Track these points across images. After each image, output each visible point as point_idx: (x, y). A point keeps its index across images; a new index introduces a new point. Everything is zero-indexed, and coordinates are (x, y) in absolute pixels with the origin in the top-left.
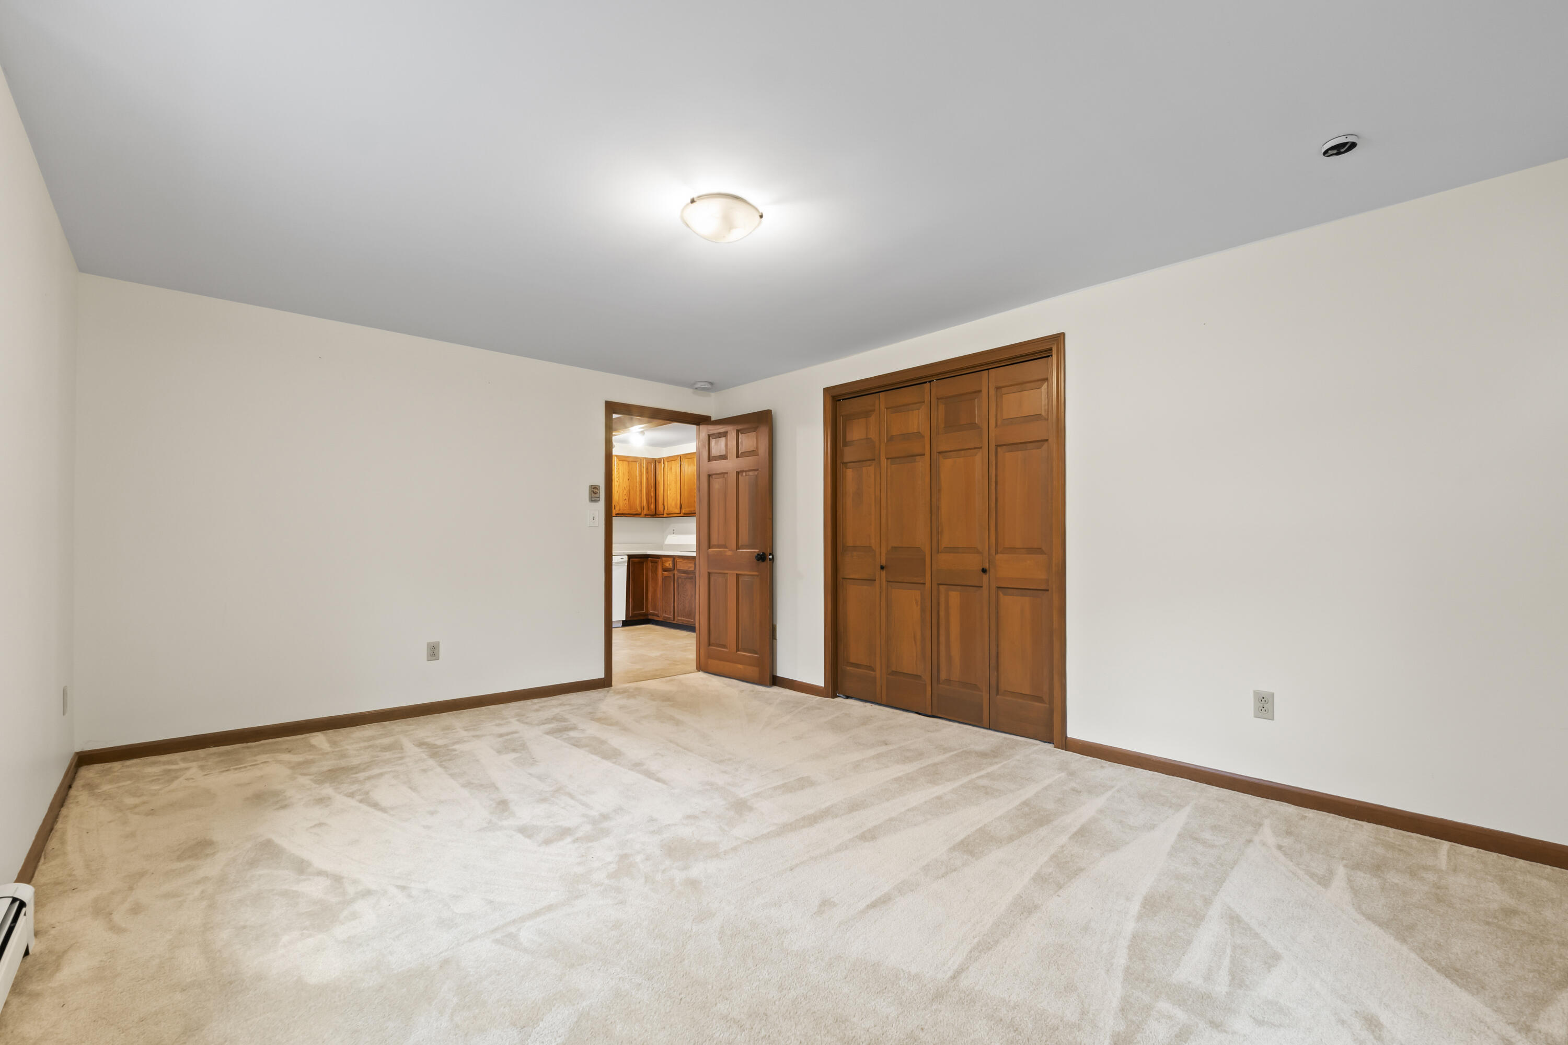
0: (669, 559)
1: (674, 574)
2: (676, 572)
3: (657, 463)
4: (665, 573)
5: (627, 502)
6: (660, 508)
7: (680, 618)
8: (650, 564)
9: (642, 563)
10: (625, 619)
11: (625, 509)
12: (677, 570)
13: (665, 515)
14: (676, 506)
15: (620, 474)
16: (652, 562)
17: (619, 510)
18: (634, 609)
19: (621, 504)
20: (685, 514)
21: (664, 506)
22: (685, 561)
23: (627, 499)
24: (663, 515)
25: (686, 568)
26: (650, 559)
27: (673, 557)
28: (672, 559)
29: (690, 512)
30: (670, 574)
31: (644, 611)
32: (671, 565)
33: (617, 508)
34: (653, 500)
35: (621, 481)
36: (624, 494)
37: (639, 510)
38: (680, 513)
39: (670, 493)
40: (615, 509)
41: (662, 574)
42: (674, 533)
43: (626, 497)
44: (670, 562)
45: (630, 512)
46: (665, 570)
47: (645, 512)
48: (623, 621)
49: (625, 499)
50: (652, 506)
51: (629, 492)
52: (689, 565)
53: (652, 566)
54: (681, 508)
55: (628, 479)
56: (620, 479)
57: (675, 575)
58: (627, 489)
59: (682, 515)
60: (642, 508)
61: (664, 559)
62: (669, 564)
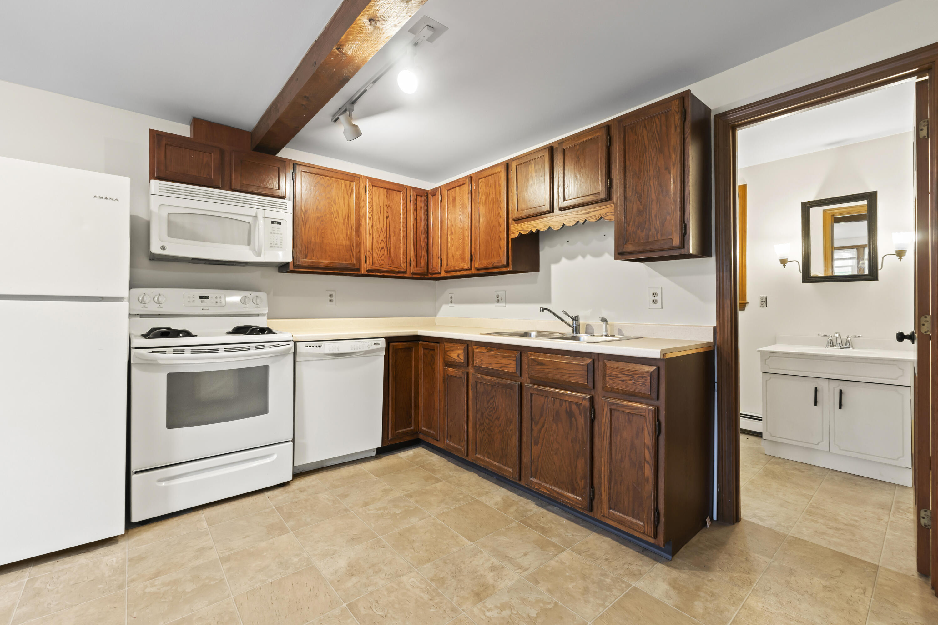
0: (459, 346)
1: (468, 374)
2: (471, 371)
3: (430, 196)
4: (449, 369)
5: (385, 252)
6: (435, 263)
7: (479, 456)
8: (421, 352)
9: (409, 349)
10: (380, 446)
11: (382, 262)
12: (475, 367)
13: (443, 274)
14: (463, 259)
15: (375, 208)
16: (424, 348)
17: (373, 264)
18: (395, 427)
19: (375, 254)
20: (478, 269)
21: (441, 261)
22: (492, 353)
23: (385, 248)
24: (440, 273)
25: (495, 366)
26: (421, 342)
27: (467, 344)
28: (464, 346)
29: (491, 266)
30: (460, 373)
31: (412, 428)
32: (462, 357)
33: (369, 262)
34: (424, 252)
35: (375, 218)
36: (381, 239)
37: (403, 265)
38: (471, 269)
39: (452, 239)
40: (366, 262)
41: (444, 370)
42: (451, 302)
43: (383, 245)
44: (461, 352)
45: (390, 269)
46: (449, 364)
47: (413, 269)
48: (378, 449)
49: (382, 248)
50: (423, 261)
51: (388, 237)
52: (503, 361)
53: (425, 354)
54: (471, 261)
55: (387, 217)
56: (375, 214)
57: (470, 377)
58: (384, 231)
59: (473, 271)
60: (408, 263)
61: (448, 345)
62: (457, 355)
